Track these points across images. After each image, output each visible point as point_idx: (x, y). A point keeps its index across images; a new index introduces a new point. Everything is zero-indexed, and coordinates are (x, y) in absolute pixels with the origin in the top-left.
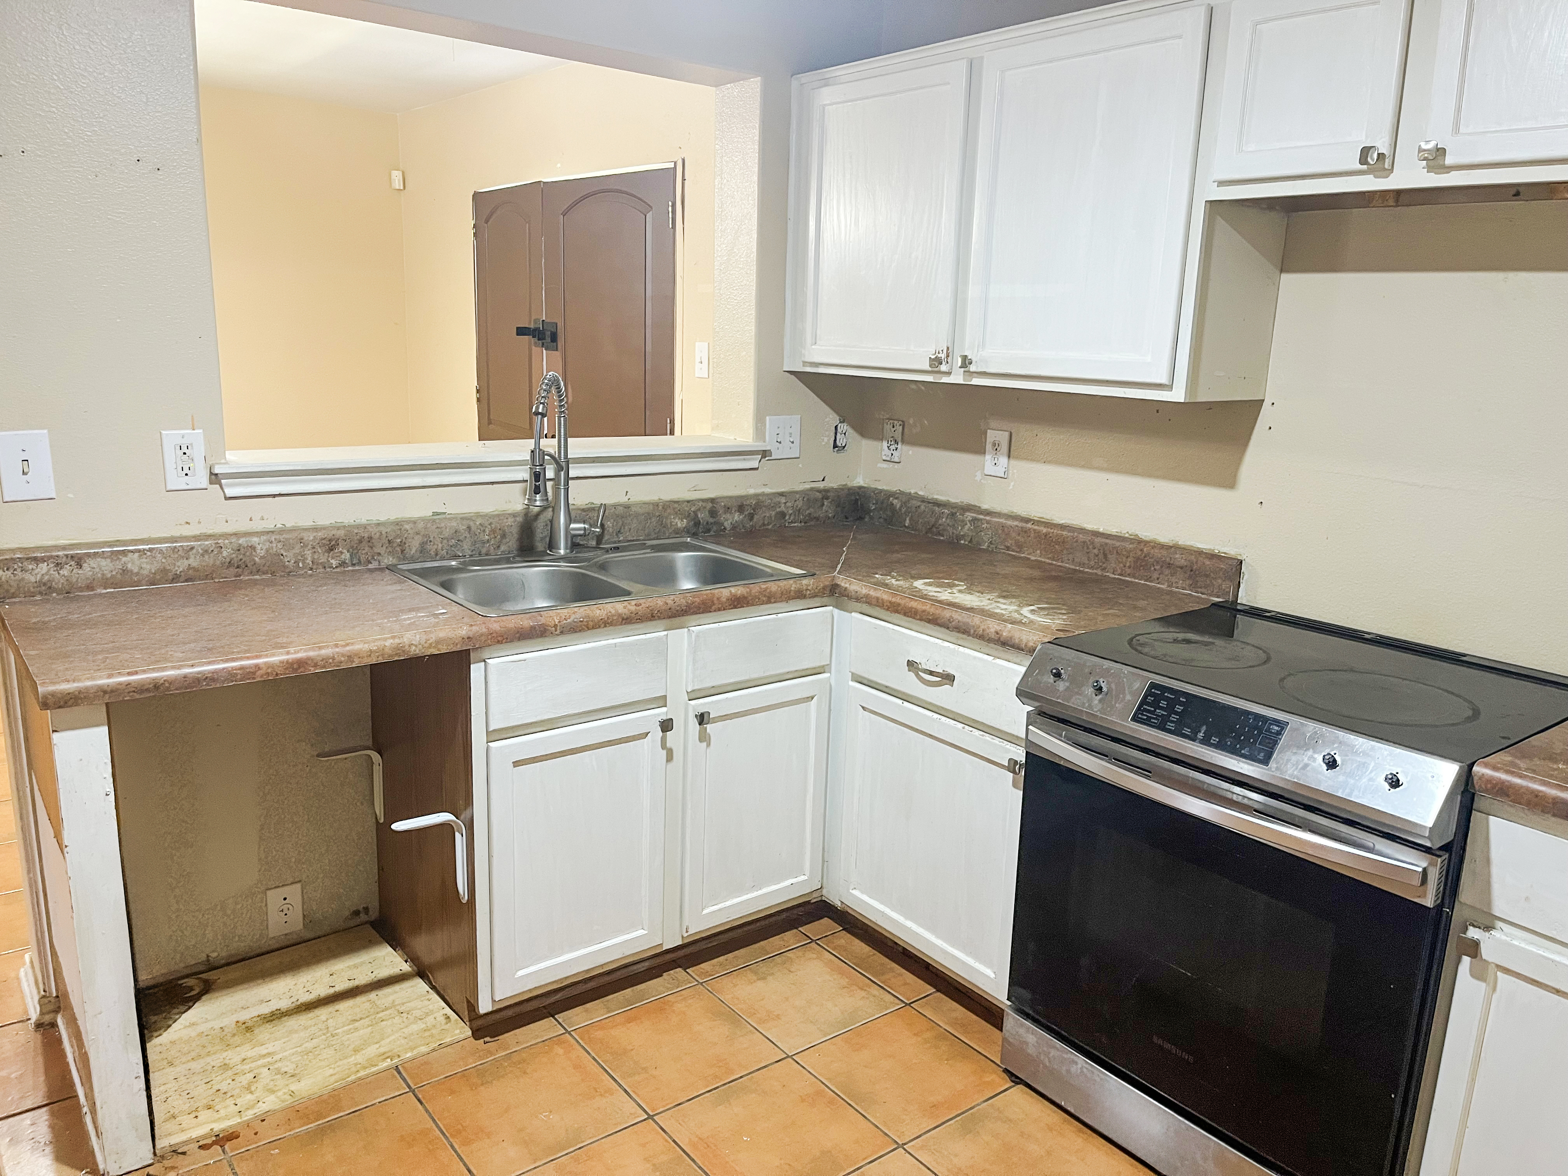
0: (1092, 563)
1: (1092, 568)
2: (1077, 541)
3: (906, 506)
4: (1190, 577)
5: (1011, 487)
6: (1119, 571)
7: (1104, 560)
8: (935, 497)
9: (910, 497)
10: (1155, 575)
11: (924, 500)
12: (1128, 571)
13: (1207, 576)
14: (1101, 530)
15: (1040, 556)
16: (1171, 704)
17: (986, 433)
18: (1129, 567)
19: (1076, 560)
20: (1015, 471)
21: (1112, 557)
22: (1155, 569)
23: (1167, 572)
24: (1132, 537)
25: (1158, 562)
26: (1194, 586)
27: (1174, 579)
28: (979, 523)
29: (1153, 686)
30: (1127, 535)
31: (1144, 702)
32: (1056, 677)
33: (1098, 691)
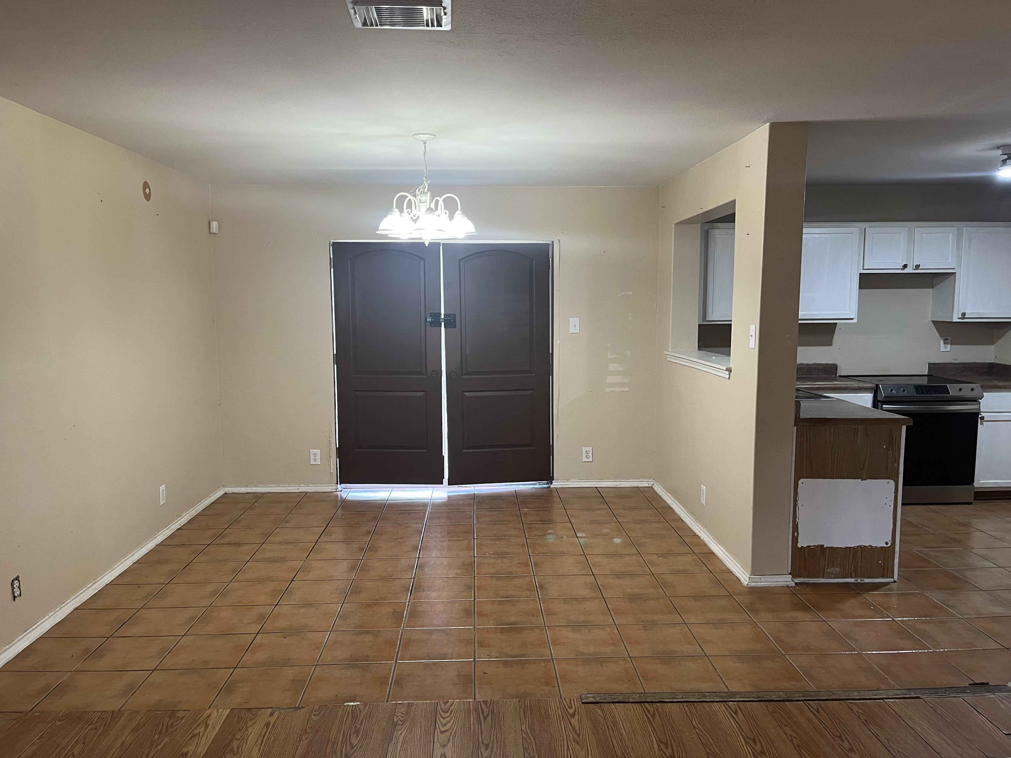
4: (824, 372)
12: (804, 374)
13: (829, 370)
16: (921, 388)
18: (804, 372)
22: (813, 372)
23: (817, 372)
25: (814, 369)
26: (825, 374)
27: (819, 373)
29: (915, 386)
31: (916, 390)
32: (892, 390)
33: (904, 391)
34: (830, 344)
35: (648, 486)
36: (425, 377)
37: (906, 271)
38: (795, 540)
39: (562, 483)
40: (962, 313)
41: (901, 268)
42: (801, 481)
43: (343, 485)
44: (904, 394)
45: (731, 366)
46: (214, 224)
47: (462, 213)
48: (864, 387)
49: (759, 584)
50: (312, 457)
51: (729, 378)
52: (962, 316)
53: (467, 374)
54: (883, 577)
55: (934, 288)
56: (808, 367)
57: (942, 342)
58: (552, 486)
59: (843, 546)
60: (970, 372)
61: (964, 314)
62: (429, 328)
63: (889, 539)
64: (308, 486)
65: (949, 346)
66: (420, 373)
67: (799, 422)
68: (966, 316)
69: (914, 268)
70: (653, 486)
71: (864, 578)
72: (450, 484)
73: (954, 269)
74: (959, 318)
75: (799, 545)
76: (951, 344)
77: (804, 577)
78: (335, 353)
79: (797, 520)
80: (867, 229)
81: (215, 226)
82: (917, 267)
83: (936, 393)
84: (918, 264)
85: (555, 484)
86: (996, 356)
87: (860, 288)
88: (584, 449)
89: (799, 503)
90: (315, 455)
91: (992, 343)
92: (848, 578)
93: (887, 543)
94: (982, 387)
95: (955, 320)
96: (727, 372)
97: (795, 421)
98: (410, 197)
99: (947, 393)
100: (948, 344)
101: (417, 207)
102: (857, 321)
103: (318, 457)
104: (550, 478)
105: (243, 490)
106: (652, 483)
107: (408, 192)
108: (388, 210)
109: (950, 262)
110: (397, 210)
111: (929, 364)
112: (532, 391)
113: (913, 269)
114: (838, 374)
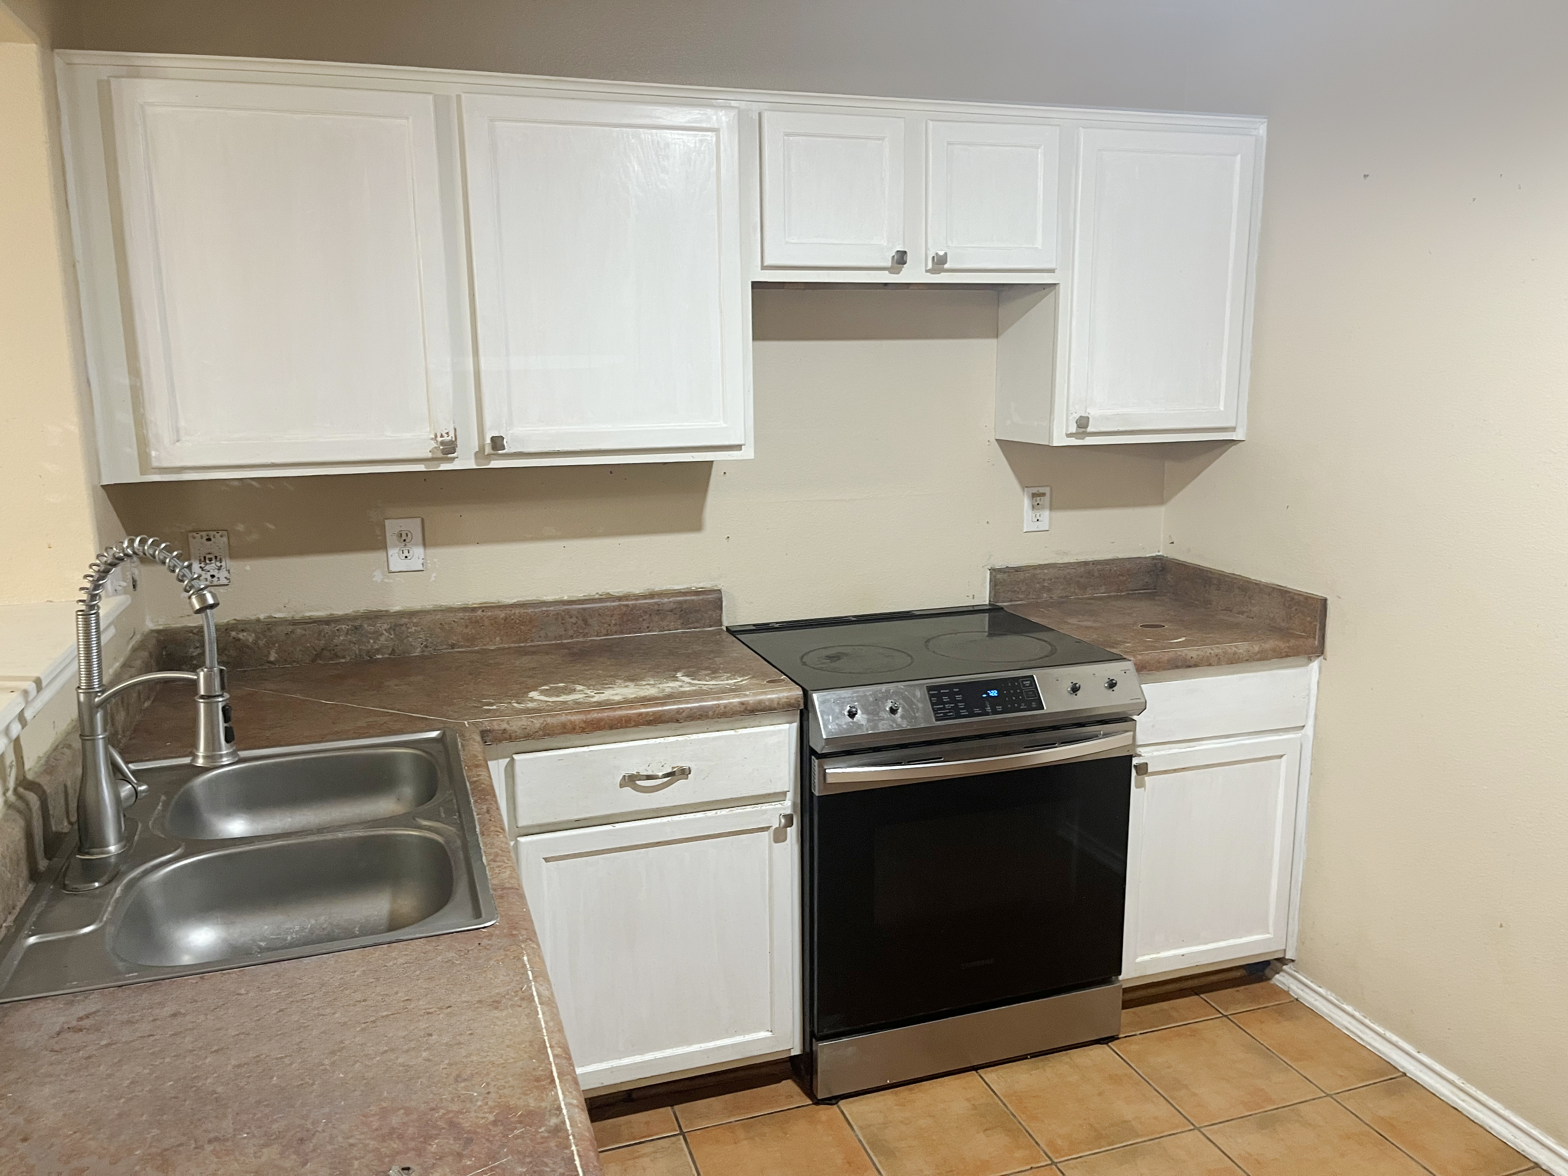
0: (571, 632)
1: (572, 637)
2: (548, 616)
3: (265, 636)
4: (680, 617)
5: (433, 579)
6: (604, 632)
7: (584, 626)
8: (308, 614)
9: (270, 624)
10: (645, 625)
11: (294, 623)
12: (614, 629)
13: (697, 611)
14: (566, 598)
15: (502, 643)
16: (952, 695)
17: (383, 527)
18: (615, 625)
19: (550, 634)
20: (435, 560)
21: (593, 622)
22: (644, 620)
23: (656, 618)
24: (604, 597)
25: (645, 612)
26: (684, 625)
27: (665, 623)
28: (404, 628)
29: (930, 689)
30: (597, 596)
31: (933, 704)
32: (852, 715)
33: (893, 711)
34: (695, 525)
37: (906, 276)
40: (1077, 416)
41: (889, 264)
44: (894, 721)
48: (760, 702)
52: (1078, 427)
55: (1000, 338)
56: (627, 606)
57: (1026, 502)
60: (1103, 589)
61: (1083, 423)
65: (1046, 514)
68: (1090, 429)
69: (930, 266)
73: (1052, 271)
74: (1069, 435)
76: (1052, 508)
80: (766, 115)
82: (940, 262)
83: (999, 708)
84: (941, 253)
86: (1170, 537)
87: (758, 335)
91: (1161, 500)
94: (1141, 668)
95: (1059, 440)
99: (1034, 705)
100: (1043, 508)
102: (755, 456)
109: (1040, 247)
111: (993, 571)
113: (927, 271)
114: (726, 622)
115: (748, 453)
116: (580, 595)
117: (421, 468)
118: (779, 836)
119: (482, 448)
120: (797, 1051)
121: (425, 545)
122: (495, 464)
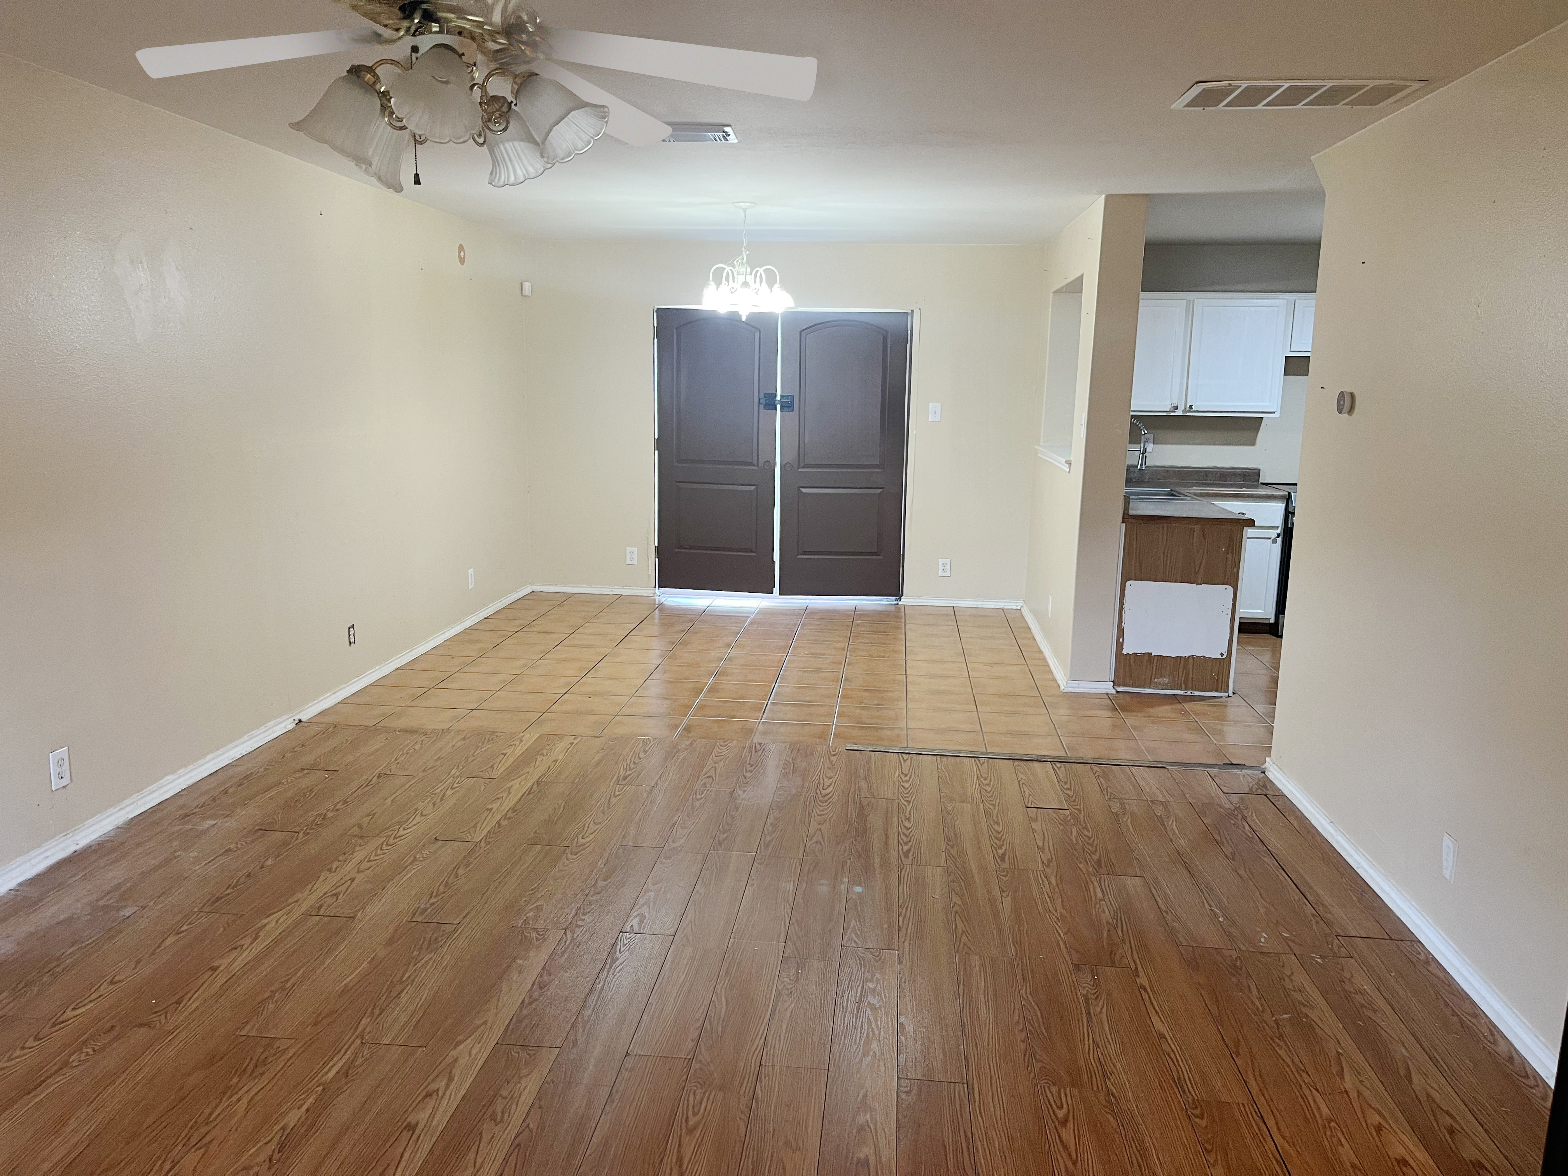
34: (1253, 443)
35: (1015, 608)
36: (756, 468)
38: (1120, 646)
39: (913, 600)
42: (1129, 583)
43: (663, 590)
45: (1072, 459)
46: (527, 286)
47: (781, 287)
48: (1273, 494)
49: (1077, 690)
50: (628, 556)
51: (1069, 472)
53: (805, 467)
54: (1217, 691)
58: (900, 603)
59: (1173, 655)
62: (762, 411)
63: (1225, 651)
64: (623, 588)
66: (751, 464)
67: (1127, 518)
70: (1022, 609)
71: (1196, 690)
72: (781, 593)
75: (1124, 652)
77: (1129, 686)
78: (656, 437)
79: (1123, 624)
81: (527, 288)
85: (904, 601)
87: (1285, 373)
88: (941, 561)
89: (1126, 606)
90: (631, 553)
92: (1177, 689)
93: (1222, 655)
96: (1067, 466)
97: (1123, 518)
98: (728, 269)
101: (736, 280)
102: (1280, 416)
103: (635, 556)
104: (897, 592)
105: (553, 589)
106: (1022, 604)
107: (725, 264)
108: (705, 283)
110: (713, 283)
112: (881, 490)
114: (1261, 481)
115: (1277, 415)
116: (1205, 466)
117: (1165, 414)
118: (1275, 541)
119: (1185, 408)
120: (1272, 621)
121: (1154, 443)
122: (1188, 414)
